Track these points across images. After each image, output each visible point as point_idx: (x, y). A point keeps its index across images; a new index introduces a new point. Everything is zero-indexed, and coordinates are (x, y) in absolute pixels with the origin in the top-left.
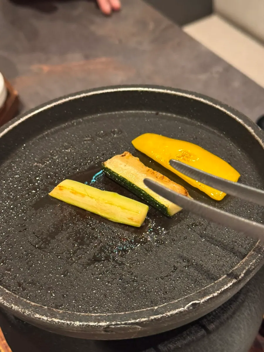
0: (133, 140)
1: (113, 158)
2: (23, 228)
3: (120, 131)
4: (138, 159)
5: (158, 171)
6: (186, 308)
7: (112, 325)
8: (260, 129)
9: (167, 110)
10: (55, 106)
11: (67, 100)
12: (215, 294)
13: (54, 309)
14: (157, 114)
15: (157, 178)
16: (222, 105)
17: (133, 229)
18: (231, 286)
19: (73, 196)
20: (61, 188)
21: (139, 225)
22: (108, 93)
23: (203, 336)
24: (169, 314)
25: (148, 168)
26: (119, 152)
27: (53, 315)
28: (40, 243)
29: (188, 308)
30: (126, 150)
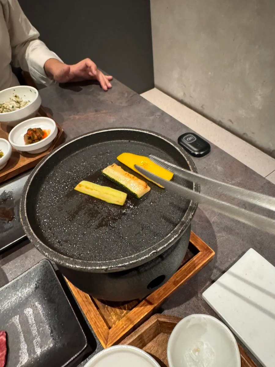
0: (118, 156)
1: (107, 168)
2: (61, 209)
3: (111, 152)
4: (120, 167)
5: (131, 173)
6: (149, 255)
7: (109, 268)
8: (183, 149)
9: (134, 139)
10: (76, 140)
11: (83, 137)
12: (165, 246)
13: (77, 260)
14: (129, 141)
15: (131, 177)
16: (162, 136)
17: (119, 207)
18: (173, 240)
19: (87, 190)
20: (81, 186)
21: (122, 204)
22: (104, 132)
23: (159, 263)
24: (140, 259)
25: (126, 172)
26: (111, 164)
27: (76, 263)
28: (70, 218)
29: (151, 255)
30: (114, 162)
